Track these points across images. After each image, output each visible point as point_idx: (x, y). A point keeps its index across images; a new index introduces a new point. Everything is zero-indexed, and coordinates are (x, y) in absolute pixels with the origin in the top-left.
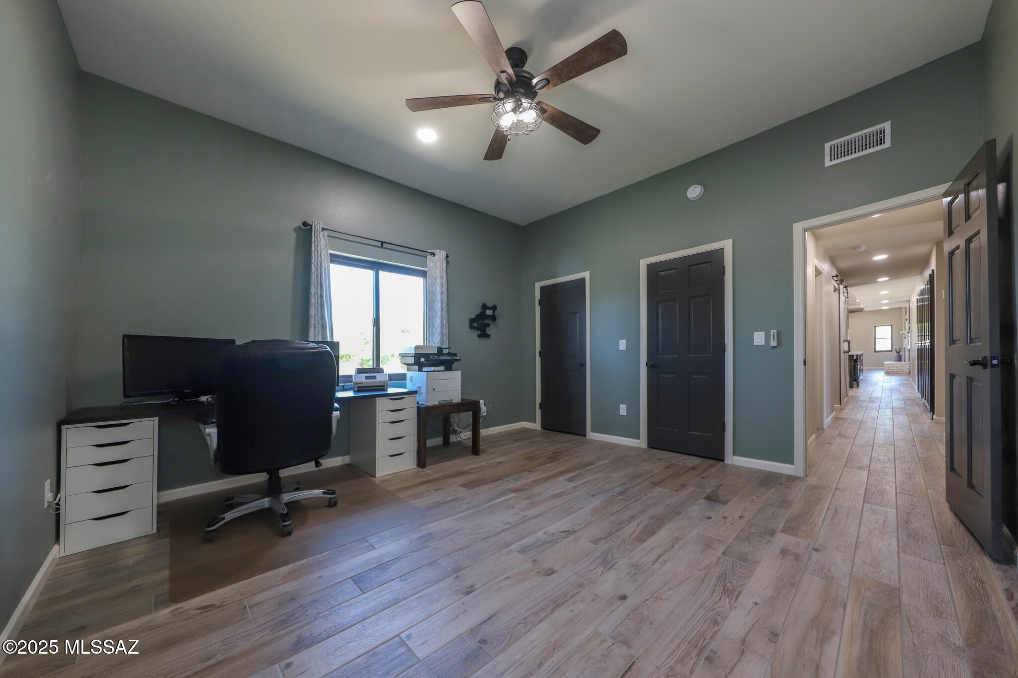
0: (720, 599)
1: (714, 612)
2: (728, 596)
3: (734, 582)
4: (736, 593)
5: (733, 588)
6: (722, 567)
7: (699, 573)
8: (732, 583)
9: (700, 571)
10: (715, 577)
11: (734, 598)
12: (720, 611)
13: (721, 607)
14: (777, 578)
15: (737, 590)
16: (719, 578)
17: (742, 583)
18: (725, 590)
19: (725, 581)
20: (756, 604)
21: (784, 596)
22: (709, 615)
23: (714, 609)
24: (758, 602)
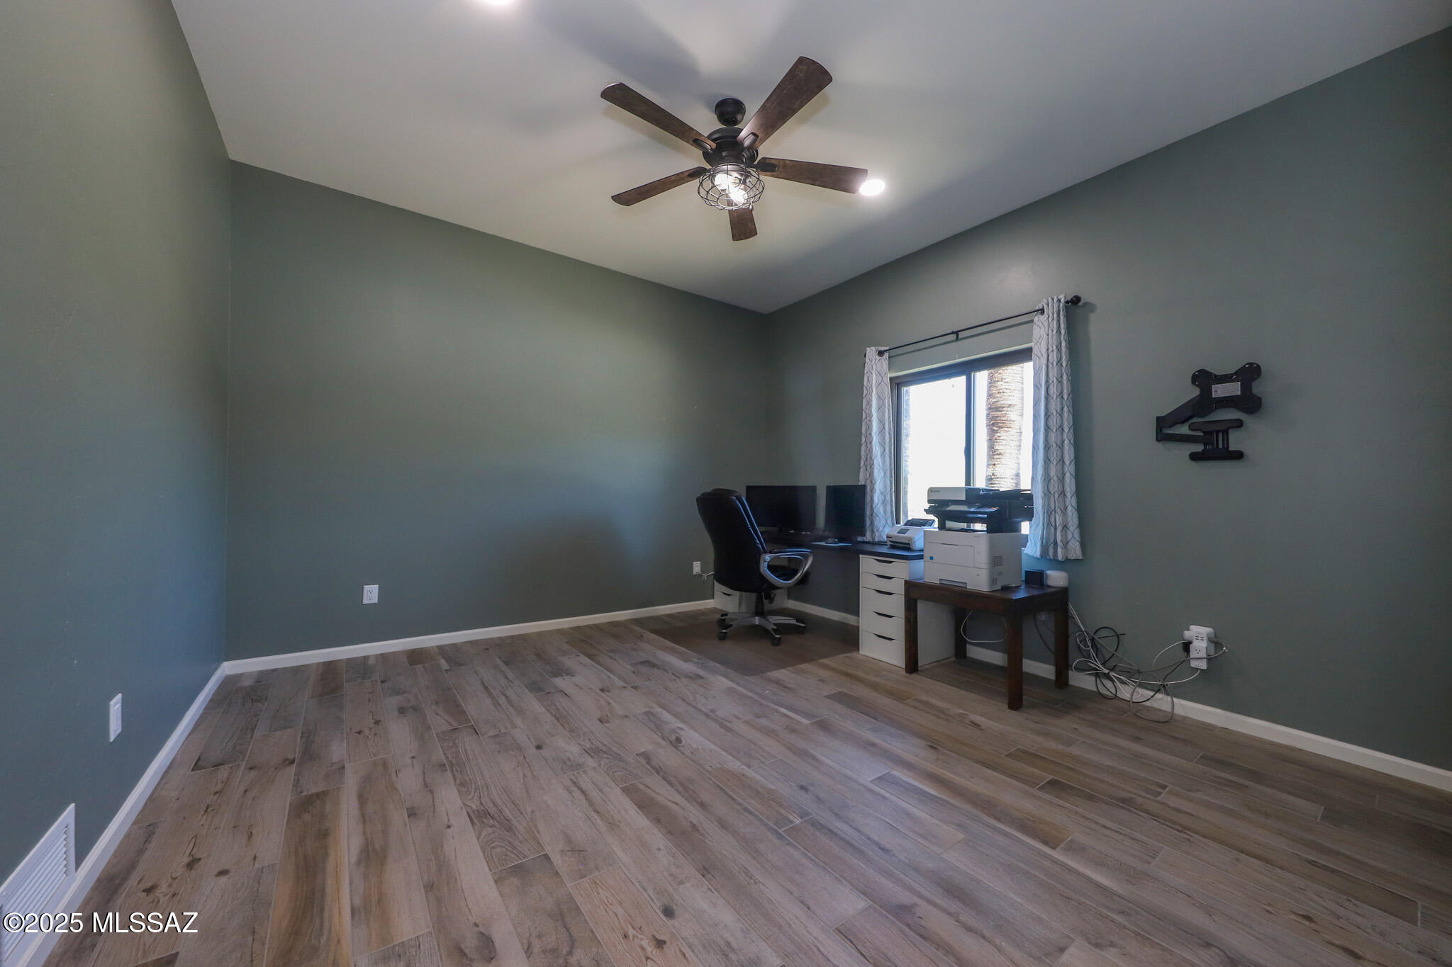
0: (481, 803)
1: (473, 791)
2: (478, 811)
3: (490, 830)
4: (475, 820)
5: (483, 822)
6: (522, 835)
7: (529, 810)
8: (491, 827)
9: (532, 811)
10: (511, 817)
11: (472, 816)
12: (469, 795)
13: (473, 798)
14: (456, 879)
15: (478, 824)
16: (508, 821)
17: (482, 836)
18: (487, 814)
19: (498, 822)
20: (449, 827)
21: (429, 860)
22: (473, 785)
23: (475, 792)
24: (449, 830)
